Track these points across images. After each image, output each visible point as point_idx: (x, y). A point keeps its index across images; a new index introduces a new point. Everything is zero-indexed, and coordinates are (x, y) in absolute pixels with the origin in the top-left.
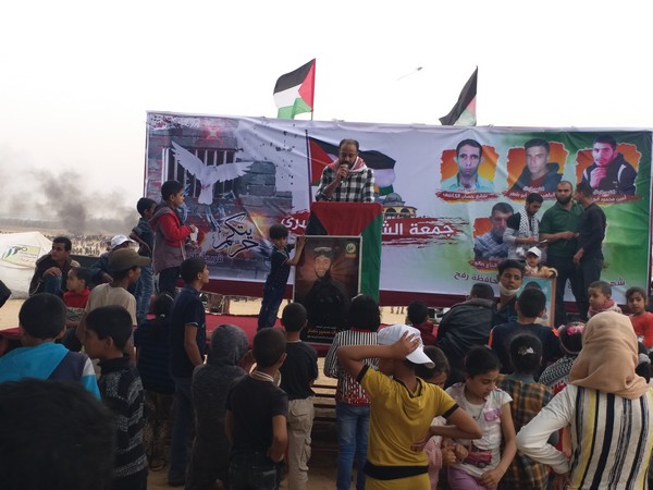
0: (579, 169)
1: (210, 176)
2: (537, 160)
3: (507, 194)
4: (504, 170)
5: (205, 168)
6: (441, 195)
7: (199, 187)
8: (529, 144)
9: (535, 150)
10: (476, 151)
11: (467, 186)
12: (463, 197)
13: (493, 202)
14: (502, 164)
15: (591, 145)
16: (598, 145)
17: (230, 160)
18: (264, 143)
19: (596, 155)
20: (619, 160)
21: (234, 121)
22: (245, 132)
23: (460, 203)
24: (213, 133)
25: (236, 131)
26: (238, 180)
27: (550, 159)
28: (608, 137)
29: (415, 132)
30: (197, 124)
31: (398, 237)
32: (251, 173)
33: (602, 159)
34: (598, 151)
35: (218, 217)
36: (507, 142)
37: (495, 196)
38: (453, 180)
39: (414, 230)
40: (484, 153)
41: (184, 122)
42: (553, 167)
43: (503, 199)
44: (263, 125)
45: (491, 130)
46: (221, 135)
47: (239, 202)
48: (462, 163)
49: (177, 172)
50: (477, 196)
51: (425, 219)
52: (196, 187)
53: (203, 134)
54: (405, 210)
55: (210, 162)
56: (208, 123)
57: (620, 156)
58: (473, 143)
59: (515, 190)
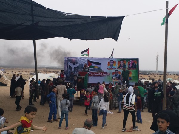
0: (128, 64)
1: (73, 66)
2: (122, 63)
3: (117, 68)
4: (117, 65)
5: (73, 65)
6: (108, 69)
8: (121, 61)
10: (113, 62)
12: (111, 69)
13: (115, 70)
15: (130, 61)
18: (81, 61)
20: (134, 63)
21: (77, 58)
22: (78, 60)
23: (110, 70)
25: (77, 60)
26: (77, 67)
27: (124, 63)
28: (132, 59)
29: (104, 59)
31: (101, 75)
32: (79, 66)
37: (116, 69)
40: (114, 62)
41: (70, 58)
42: (124, 64)
43: (117, 69)
44: (81, 59)
45: (115, 58)
46: (75, 60)
48: (111, 64)
49: (69, 66)
50: (113, 69)
51: (105, 72)
52: (71, 68)
53: (72, 60)
54: (102, 71)
57: (134, 62)
58: (112, 60)
59: (119, 68)
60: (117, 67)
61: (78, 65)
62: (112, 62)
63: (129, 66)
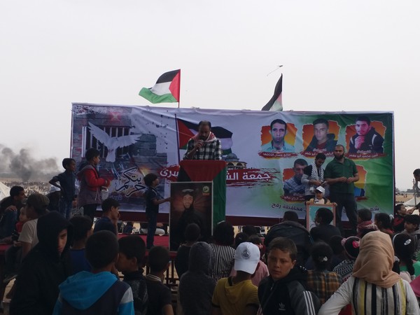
0: (347, 137)
1: (113, 144)
2: (321, 132)
3: (303, 153)
4: (301, 139)
5: (110, 139)
6: (262, 154)
7: (107, 151)
8: (316, 122)
9: (320, 126)
10: (283, 126)
11: (278, 149)
12: (275, 156)
14: (299, 135)
15: (355, 122)
16: (359, 122)
17: (126, 133)
18: (149, 122)
19: (358, 129)
24: (115, 116)
26: (132, 146)
27: (329, 132)
28: (365, 117)
30: (105, 111)
31: (236, 181)
32: (140, 142)
33: (362, 131)
34: (359, 126)
35: (119, 170)
36: (302, 120)
38: (269, 145)
39: (245, 177)
40: (288, 128)
41: (96, 110)
42: (331, 136)
43: (301, 157)
46: (120, 118)
48: (274, 134)
50: (284, 155)
51: (252, 170)
52: (104, 151)
53: (109, 117)
54: (239, 164)
55: (114, 135)
56: (112, 110)
57: (373, 129)
58: (280, 121)
59: (308, 151)
61: (133, 139)
62: (278, 126)
63: (352, 146)
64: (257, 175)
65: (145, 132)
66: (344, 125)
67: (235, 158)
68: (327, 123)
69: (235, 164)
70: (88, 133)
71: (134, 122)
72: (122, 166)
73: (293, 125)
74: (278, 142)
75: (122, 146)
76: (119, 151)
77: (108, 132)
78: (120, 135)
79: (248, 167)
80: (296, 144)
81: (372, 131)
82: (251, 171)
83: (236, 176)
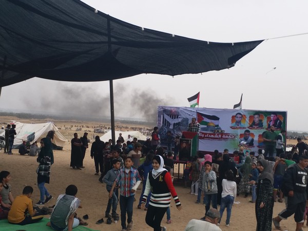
0: (267, 121)
2: (257, 119)
3: (248, 128)
4: (248, 121)
5: (171, 119)
6: (231, 127)
7: (170, 124)
8: (255, 115)
9: (256, 116)
10: (241, 116)
11: (238, 125)
12: (237, 128)
14: (247, 120)
15: (270, 115)
16: (272, 115)
17: (177, 118)
18: (186, 113)
19: (272, 118)
21: (178, 108)
22: (181, 111)
23: (236, 130)
24: (173, 111)
25: (179, 110)
26: (179, 123)
27: (260, 119)
28: (275, 113)
29: (225, 111)
30: (169, 109)
31: (219, 138)
32: (182, 121)
33: (273, 119)
34: (272, 117)
36: (249, 114)
38: (235, 123)
39: (224, 137)
41: (166, 108)
42: (261, 121)
44: (186, 109)
45: (245, 111)
46: (175, 112)
47: (179, 128)
48: (237, 119)
49: (165, 121)
50: (240, 128)
52: (169, 124)
53: (171, 111)
54: (222, 131)
55: (173, 118)
56: (172, 109)
57: (278, 118)
58: (240, 114)
59: (251, 127)
60: (249, 125)
61: (180, 120)
62: (239, 116)
63: (269, 125)
64: (228, 136)
65: (185, 117)
66: (266, 116)
67: (220, 128)
68: (259, 115)
69: (220, 131)
70: (163, 117)
71: (180, 113)
72: (175, 131)
73: (245, 115)
74: (239, 122)
75: (175, 123)
76: (174, 124)
77: (170, 117)
78: (175, 118)
79: (225, 132)
80: (246, 123)
81: (278, 119)
82: (226, 134)
83: (220, 136)
